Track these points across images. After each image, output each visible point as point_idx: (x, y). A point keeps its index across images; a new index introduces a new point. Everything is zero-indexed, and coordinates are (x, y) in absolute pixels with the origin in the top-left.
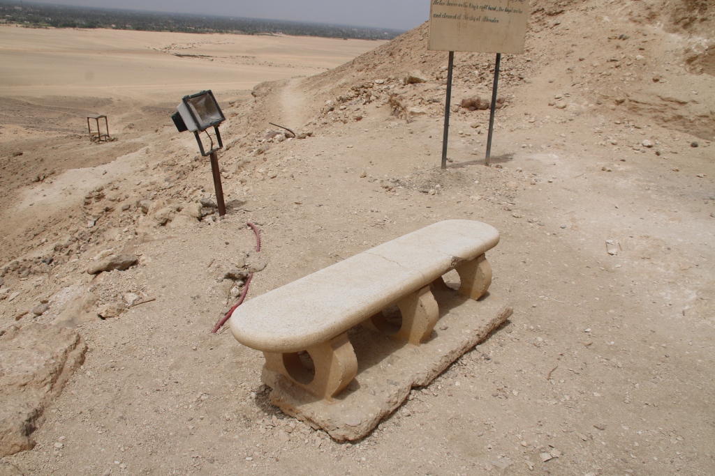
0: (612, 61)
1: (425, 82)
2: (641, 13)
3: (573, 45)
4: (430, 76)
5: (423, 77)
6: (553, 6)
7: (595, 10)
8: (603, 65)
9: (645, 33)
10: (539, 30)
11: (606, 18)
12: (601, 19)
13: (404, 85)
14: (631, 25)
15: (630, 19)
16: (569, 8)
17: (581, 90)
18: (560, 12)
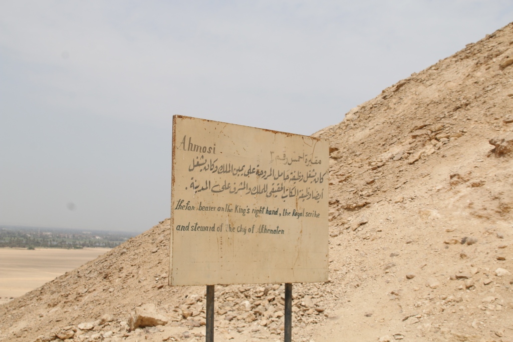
0: (458, 278)
1: (164, 324)
2: (487, 205)
3: (392, 255)
4: (172, 313)
5: (160, 316)
6: (351, 196)
7: (416, 202)
8: (445, 285)
9: (500, 235)
10: (336, 233)
11: (434, 213)
12: (428, 214)
13: (129, 331)
14: (475, 222)
15: (472, 214)
16: (377, 199)
17: (419, 327)
18: (364, 205)
